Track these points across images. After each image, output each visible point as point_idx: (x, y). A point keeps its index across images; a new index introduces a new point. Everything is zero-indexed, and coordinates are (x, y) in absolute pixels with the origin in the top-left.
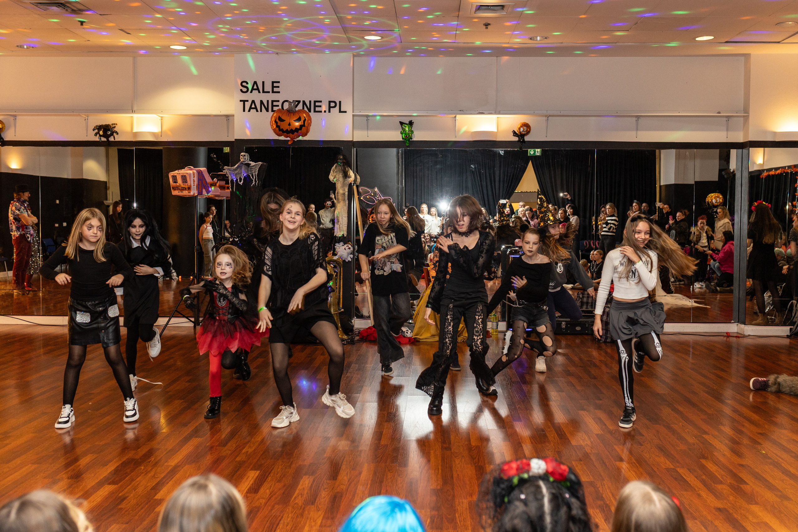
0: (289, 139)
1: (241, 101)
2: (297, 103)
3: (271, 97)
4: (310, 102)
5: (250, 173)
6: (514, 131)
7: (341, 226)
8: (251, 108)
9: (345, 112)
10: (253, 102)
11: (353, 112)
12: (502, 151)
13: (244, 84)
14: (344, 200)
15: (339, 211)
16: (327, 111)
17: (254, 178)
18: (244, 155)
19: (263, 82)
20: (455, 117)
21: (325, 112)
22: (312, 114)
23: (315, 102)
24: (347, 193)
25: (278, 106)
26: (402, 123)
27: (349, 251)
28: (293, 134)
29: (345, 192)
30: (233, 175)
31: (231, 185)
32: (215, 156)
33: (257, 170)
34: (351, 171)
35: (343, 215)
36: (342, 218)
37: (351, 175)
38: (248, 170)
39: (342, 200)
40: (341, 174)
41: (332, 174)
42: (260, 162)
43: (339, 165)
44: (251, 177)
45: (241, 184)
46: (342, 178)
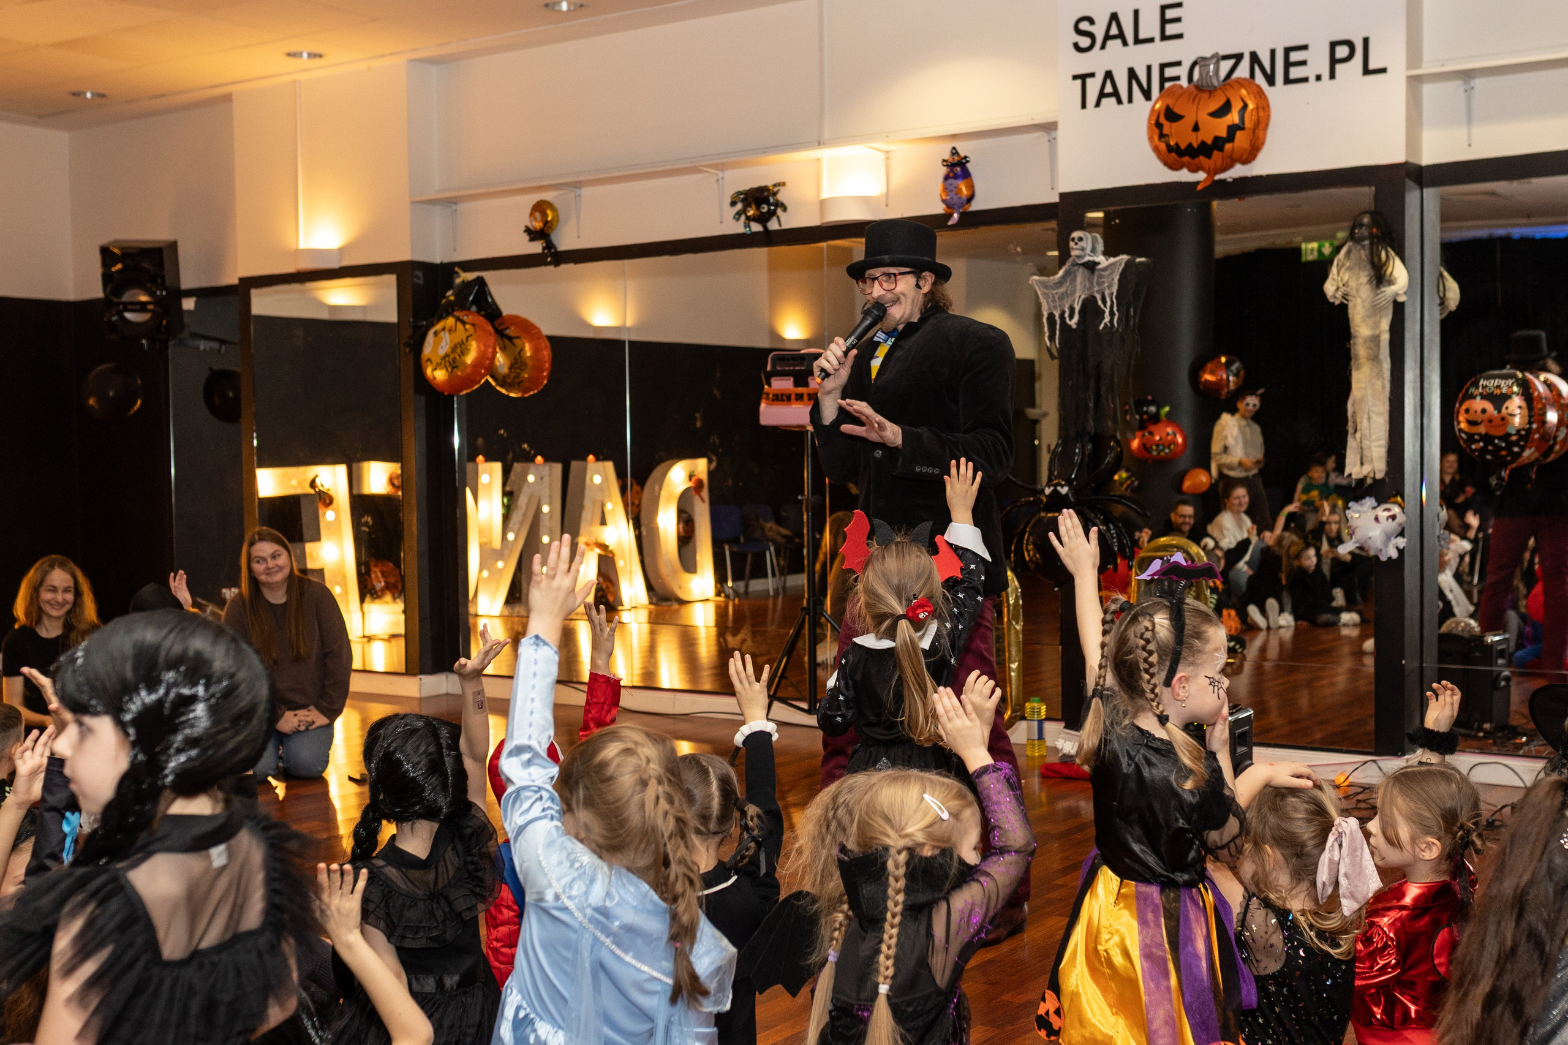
0: (1201, 176)
1: (1075, 77)
2: (1230, 63)
3: (1159, 53)
4: (1273, 52)
5: (1098, 292)
7: (1366, 443)
8: (1102, 95)
9: (1383, 70)
10: (1109, 75)
11: (1410, 70)
13: (1084, 26)
14: (1375, 358)
15: (1360, 395)
16: (1326, 74)
17: (1109, 304)
18: (1081, 239)
19: (1136, 13)
21: (1319, 78)
23: (1288, 51)
24: (1385, 337)
25: (1178, 78)
27: (1392, 525)
28: (1209, 156)
29: (1377, 332)
30: (1054, 301)
31: (1049, 329)
32: (1019, 249)
33: (1116, 281)
34: (1398, 261)
35: (1373, 409)
36: (1369, 418)
37: (1395, 274)
38: (1092, 283)
39: (1369, 359)
40: (1366, 273)
41: (1336, 277)
42: (1123, 253)
43: (1359, 247)
44: (1100, 303)
45: (1074, 326)
46: (1368, 286)
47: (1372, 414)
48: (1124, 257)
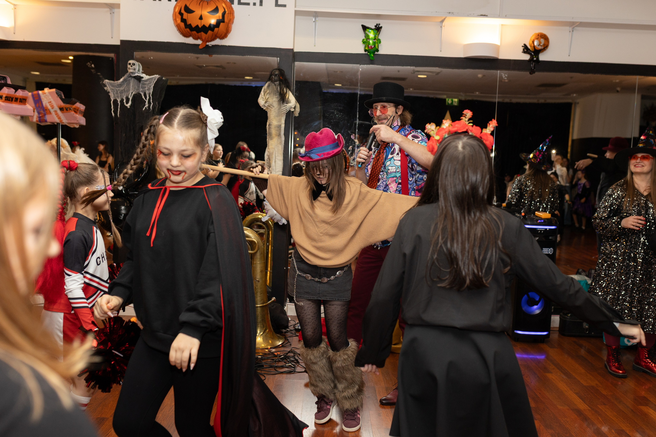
0: (199, 42)
5: (142, 91)
6: (525, 45)
9: (285, 6)
11: (295, 7)
12: (505, 74)
15: (271, 151)
16: (258, 3)
17: (148, 98)
18: (134, 64)
20: (442, 21)
21: (254, 4)
22: (235, 6)
24: (283, 126)
26: (365, 28)
28: (206, 33)
29: (281, 123)
30: (117, 93)
31: (114, 108)
32: (93, 66)
33: (152, 87)
34: (291, 94)
35: (276, 158)
36: (275, 162)
37: (290, 98)
38: (139, 87)
39: (276, 136)
40: (276, 97)
41: (263, 97)
42: (156, 74)
43: (273, 84)
44: (143, 97)
45: (129, 107)
46: (277, 103)
47: (276, 160)
48: (157, 76)
